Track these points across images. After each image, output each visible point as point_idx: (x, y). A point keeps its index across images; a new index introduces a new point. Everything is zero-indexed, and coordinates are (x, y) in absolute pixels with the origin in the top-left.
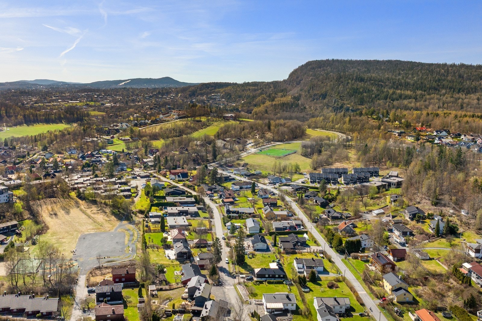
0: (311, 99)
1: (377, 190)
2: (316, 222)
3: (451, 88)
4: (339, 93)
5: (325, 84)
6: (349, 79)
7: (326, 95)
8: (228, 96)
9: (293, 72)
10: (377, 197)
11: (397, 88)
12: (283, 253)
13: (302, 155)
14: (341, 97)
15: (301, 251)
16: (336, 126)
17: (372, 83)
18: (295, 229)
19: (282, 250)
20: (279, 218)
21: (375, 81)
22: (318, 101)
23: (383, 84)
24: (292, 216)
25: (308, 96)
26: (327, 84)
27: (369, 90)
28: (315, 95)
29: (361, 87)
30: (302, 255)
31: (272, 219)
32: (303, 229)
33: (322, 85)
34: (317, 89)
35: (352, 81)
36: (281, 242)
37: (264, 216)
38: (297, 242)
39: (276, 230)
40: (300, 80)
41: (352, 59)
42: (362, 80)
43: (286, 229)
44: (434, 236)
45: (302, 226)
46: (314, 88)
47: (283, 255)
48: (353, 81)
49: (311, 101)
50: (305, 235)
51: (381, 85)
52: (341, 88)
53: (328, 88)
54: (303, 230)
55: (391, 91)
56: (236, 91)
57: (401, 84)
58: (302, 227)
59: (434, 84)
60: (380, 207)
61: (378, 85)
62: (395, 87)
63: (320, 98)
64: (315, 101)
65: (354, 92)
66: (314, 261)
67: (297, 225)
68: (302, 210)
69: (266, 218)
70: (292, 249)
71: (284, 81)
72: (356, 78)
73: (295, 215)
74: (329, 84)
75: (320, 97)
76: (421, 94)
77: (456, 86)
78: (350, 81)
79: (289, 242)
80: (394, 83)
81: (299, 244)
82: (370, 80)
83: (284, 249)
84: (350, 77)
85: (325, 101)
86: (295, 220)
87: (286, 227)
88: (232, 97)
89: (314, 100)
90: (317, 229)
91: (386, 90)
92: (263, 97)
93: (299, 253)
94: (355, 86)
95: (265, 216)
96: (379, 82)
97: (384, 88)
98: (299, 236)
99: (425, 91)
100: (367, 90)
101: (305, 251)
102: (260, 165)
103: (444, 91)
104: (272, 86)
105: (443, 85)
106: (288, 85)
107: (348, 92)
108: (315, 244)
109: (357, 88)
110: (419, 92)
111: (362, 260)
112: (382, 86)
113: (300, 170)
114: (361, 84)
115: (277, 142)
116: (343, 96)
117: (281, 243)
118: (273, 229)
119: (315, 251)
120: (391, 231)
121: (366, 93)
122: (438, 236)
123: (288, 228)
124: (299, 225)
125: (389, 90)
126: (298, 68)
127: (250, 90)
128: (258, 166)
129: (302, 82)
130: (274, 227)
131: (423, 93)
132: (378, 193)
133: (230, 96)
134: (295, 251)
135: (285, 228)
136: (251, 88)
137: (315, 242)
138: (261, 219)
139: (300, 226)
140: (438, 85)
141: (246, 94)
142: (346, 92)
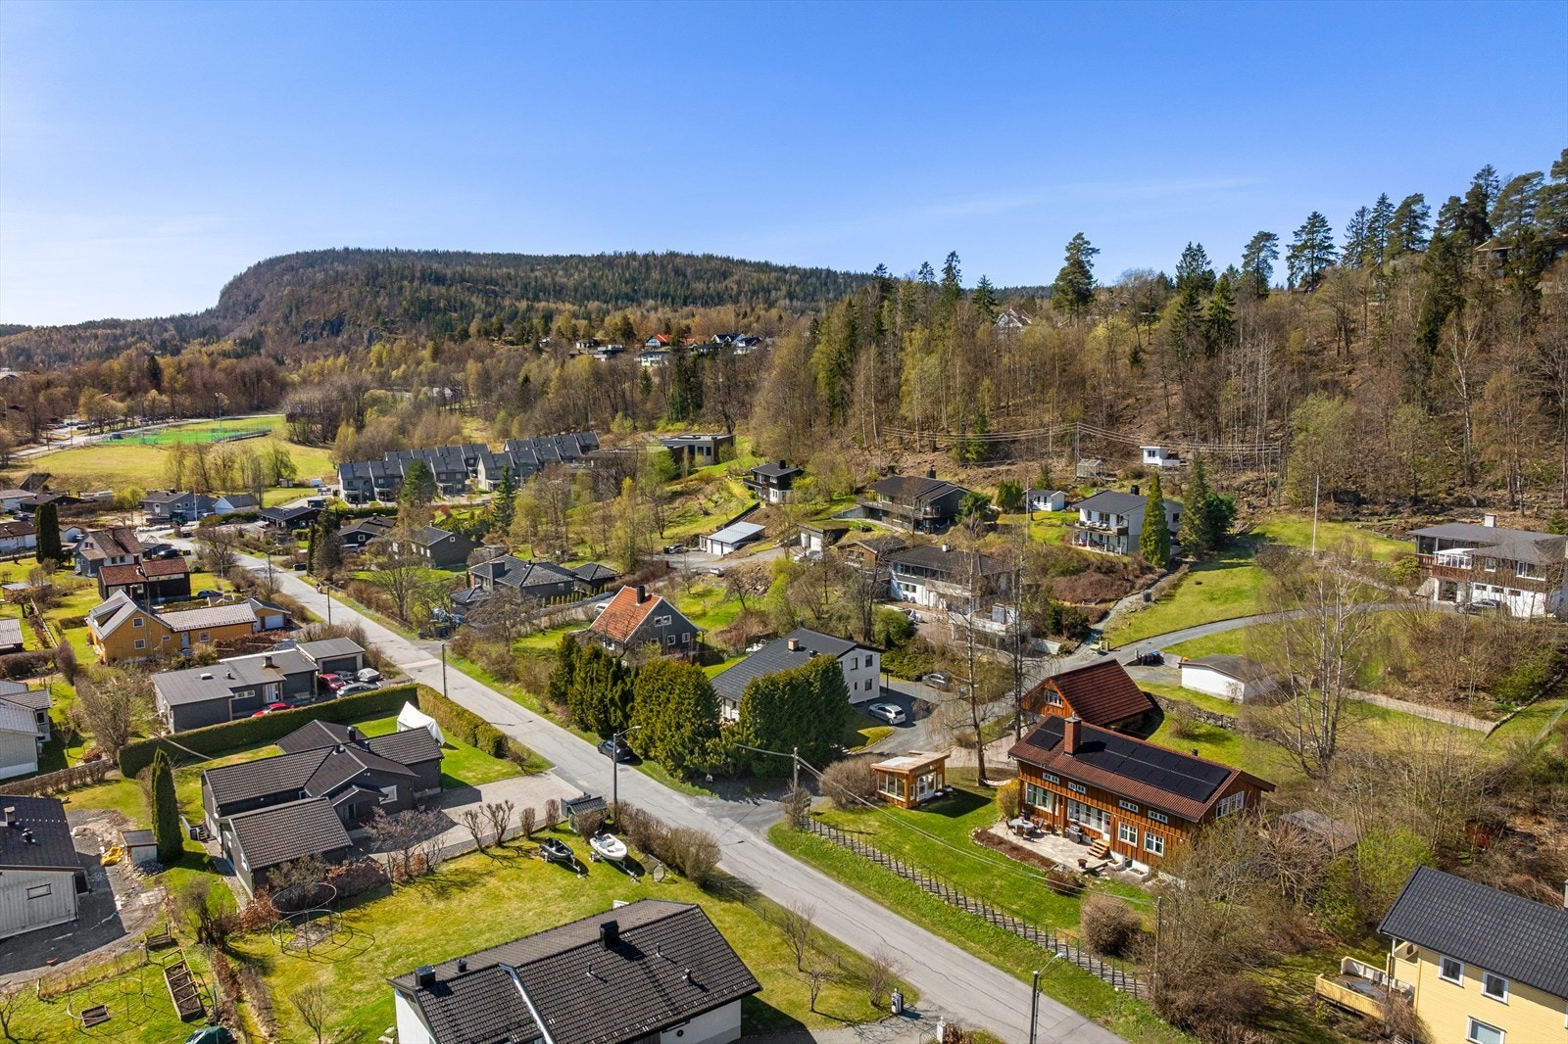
0: (296, 339)
1: (669, 463)
2: (443, 634)
3: (665, 296)
4: (379, 314)
5: (335, 295)
6: (403, 278)
7: (341, 323)
8: (21, 359)
9: (231, 284)
10: (676, 495)
11: (537, 298)
12: (257, 924)
13: (291, 441)
14: (385, 323)
15: (425, 847)
16: (394, 373)
17: (468, 289)
18: (324, 688)
19: (237, 893)
20: (200, 648)
21: (475, 281)
22: (319, 343)
23: (497, 289)
24: (288, 625)
25: (286, 333)
26: (340, 294)
27: (462, 303)
28: (307, 326)
29: (441, 296)
30: (442, 893)
31: (151, 664)
32: (373, 680)
33: (326, 298)
34: (313, 308)
35: (411, 281)
36: (226, 809)
37: (90, 655)
38: (370, 783)
39: (178, 726)
40: (258, 300)
41: (399, 248)
42: (439, 280)
43: (258, 704)
44: (1150, 570)
45: (366, 664)
46: (302, 309)
47: (256, 945)
48: (416, 283)
49: (298, 344)
50: (410, 717)
51: (494, 291)
52: (383, 301)
53: (345, 304)
54: (384, 686)
55: (523, 305)
56: (46, 342)
57: (544, 289)
58: (366, 673)
59: (625, 289)
60: (724, 519)
61: (486, 293)
62: (531, 295)
63: (325, 333)
64: (310, 342)
65: (422, 310)
66: (631, 953)
67: (330, 665)
68: (341, 594)
69: (112, 660)
70: (334, 856)
71: (208, 312)
72: (423, 275)
73: (305, 619)
74: (345, 293)
75: (323, 329)
76: (599, 310)
77: (676, 290)
78: (406, 283)
79: (295, 794)
80: (526, 287)
81: (391, 792)
82: (463, 280)
83: (260, 878)
84: (406, 272)
85: (339, 339)
86: (310, 638)
87: (259, 688)
88: (37, 359)
89: (305, 339)
90: (466, 665)
91: (507, 302)
92: (144, 350)
93: (409, 879)
94: (423, 294)
95: (100, 651)
96: (487, 284)
97: (503, 298)
98: (369, 729)
99: (607, 302)
100: (458, 305)
101: (459, 835)
102: (111, 476)
103: (651, 302)
104: (171, 327)
105: (646, 291)
106: (220, 320)
107: (406, 311)
108: (501, 766)
109: (430, 301)
110: (593, 305)
111: (915, 806)
112: (496, 296)
113: (294, 471)
114: (438, 290)
115: (191, 418)
116: (393, 322)
117: (223, 827)
118: (157, 723)
119: (541, 816)
120: (888, 595)
121: (456, 311)
122: (1173, 565)
123: (271, 694)
124: (346, 666)
125: (517, 304)
126: (245, 274)
127: (96, 337)
128: (99, 478)
129: (261, 304)
130: (163, 706)
131: (605, 306)
132: (676, 477)
133: (29, 358)
134: (371, 870)
135: (251, 699)
136: (100, 332)
137: (501, 748)
138: (73, 671)
139: (354, 670)
140: (635, 291)
141: (86, 349)
142: (400, 311)
